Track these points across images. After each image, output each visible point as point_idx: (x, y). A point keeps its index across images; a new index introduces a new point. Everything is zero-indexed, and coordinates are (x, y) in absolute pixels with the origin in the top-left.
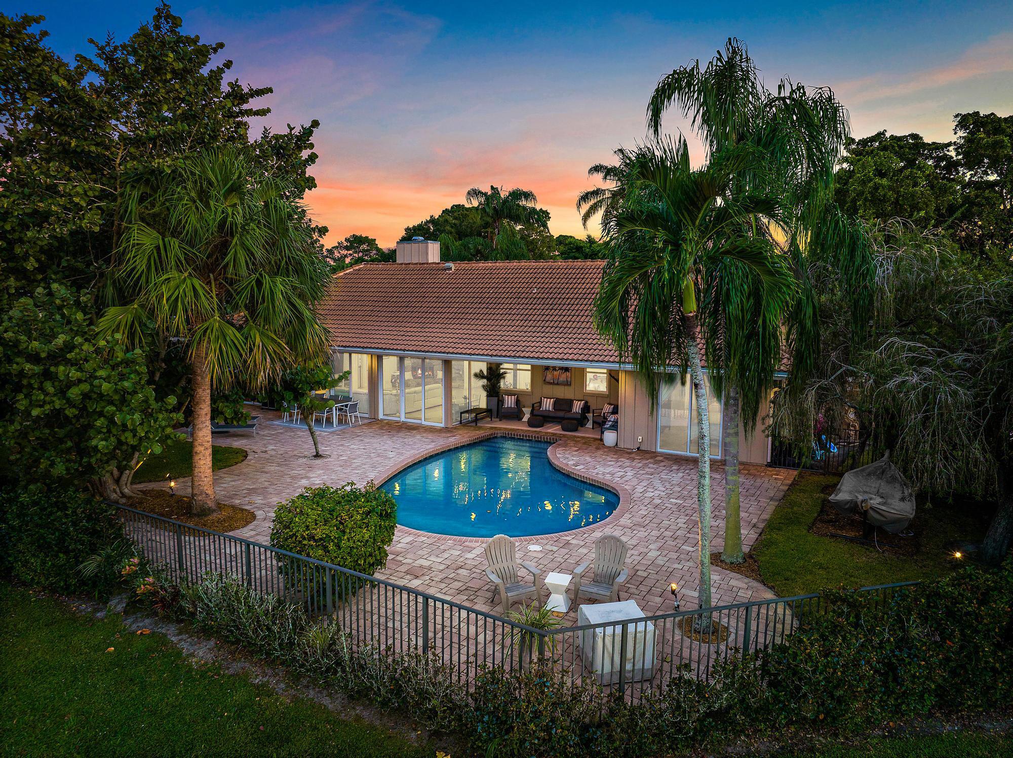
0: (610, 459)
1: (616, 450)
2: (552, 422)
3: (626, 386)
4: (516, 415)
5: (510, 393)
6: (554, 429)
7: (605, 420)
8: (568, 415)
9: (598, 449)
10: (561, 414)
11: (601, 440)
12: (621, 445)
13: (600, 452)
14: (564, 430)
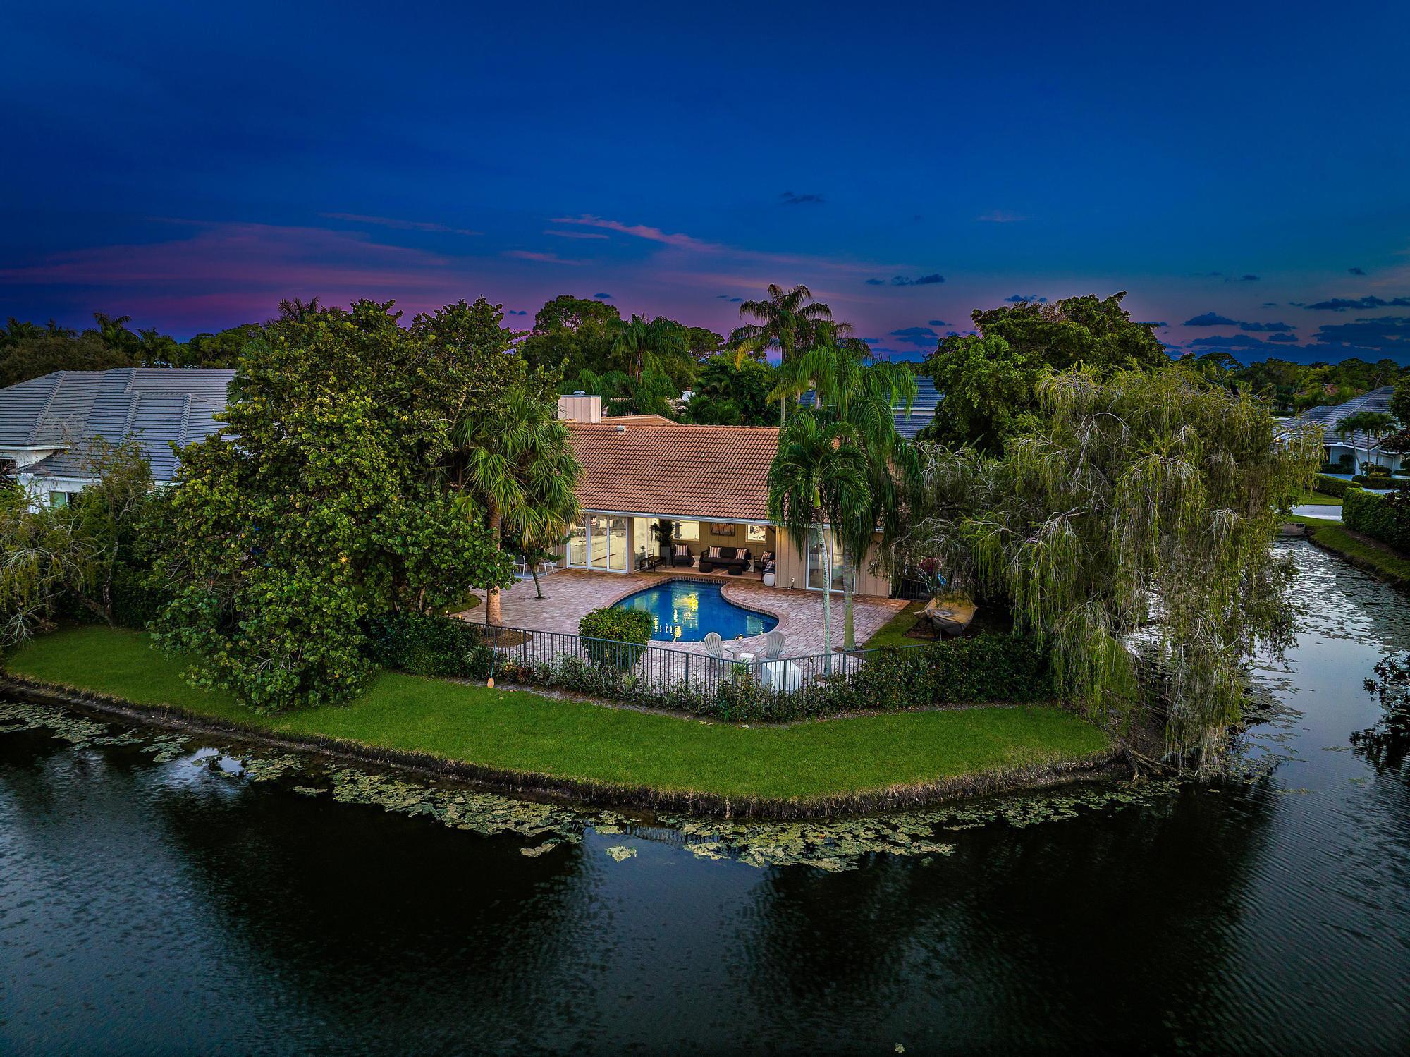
0: (770, 595)
1: (774, 589)
2: (719, 567)
3: (782, 539)
4: (687, 562)
5: (682, 543)
6: (721, 574)
7: (764, 565)
8: (732, 561)
9: (760, 588)
10: (726, 561)
11: (763, 581)
12: (778, 585)
13: (761, 591)
14: (730, 574)
